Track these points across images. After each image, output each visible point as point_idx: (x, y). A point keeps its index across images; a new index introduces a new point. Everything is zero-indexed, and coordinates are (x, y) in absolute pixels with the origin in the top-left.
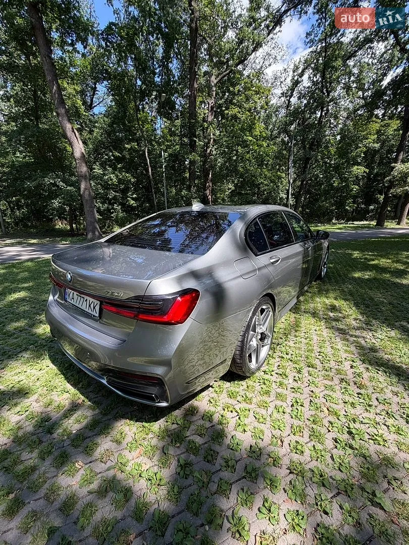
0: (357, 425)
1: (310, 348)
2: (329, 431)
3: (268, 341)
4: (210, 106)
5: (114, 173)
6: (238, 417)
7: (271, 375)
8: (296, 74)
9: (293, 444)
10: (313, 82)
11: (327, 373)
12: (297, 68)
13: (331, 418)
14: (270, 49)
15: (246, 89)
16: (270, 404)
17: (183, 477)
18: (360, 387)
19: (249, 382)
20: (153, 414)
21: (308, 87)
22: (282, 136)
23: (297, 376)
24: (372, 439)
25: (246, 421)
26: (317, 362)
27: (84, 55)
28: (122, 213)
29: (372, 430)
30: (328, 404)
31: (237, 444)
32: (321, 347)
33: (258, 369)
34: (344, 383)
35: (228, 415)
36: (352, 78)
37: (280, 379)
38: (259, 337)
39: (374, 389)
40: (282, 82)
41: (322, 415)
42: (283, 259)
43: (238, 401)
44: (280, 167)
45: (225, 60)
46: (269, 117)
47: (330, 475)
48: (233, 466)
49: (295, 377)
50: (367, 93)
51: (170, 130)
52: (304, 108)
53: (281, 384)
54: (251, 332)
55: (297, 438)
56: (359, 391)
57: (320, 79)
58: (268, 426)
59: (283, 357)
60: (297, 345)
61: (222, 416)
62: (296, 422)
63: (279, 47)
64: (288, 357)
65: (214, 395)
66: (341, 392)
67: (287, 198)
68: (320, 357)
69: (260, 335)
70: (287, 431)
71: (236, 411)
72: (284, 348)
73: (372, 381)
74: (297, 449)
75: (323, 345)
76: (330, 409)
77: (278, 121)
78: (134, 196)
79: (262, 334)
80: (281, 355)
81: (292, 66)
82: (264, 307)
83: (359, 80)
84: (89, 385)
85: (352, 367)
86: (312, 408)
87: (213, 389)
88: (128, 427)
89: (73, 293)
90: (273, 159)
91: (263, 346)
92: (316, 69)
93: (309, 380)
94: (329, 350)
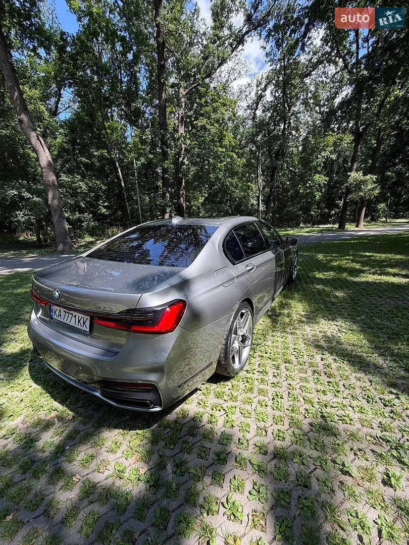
0: (329, 410)
1: (286, 345)
2: (306, 417)
3: (248, 342)
4: (180, 116)
5: (83, 181)
6: (226, 414)
7: (253, 373)
8: (259, 88)
9: (276, 432)
10: (275, 96)
11: (301, 367)
12: (260, 84)
13: (307, 406)
14: (234, 65)
15: (213, 101)
16: (254, 400)
17: (180, 475)
18: (330, 376)
19: (234, 382)
20: (146, 421)
21: (271, 102)
22: (250, 146)
23: (276, 372)
24: (341, 420)
25: (234, 417)
26: (293, 358)
27: (46, 61)
28: (93, 222)
29: (340, 412)
30: (303, 394)
31: (227, 439)
32: (295, 344)
33: (241, 369)
34: (317, 374)
35: (216, 413)
36: (310, 95)
37: (261, 376)
38: (240, 339)
39: (341, 377)
40: (247, 96)
41: (298, 404)
42: (258, 266)
43: (225, 400)
44: (249, 175)
45: (193, 74)
46: (236, 128)
47: (308, 454)
48: (225, 459)
49: (274, 373)
50: (323, 109)
51: (141, 138)
52: (269, 121)
53: (262, 381)
54: (233, 336)
55: (279, 427)
56: (329, 380)
57: (281, 95)
58: (253, 419)
59: (263, 356)
60: (275, 344)
61: (211, 415)
62: (277, 413)
63: (242, 63)
64: (268, 355)
65: (202, 397)
66: (315, 382)
67: (258, 204)
68: (295, 353)
69: (241, 337)
70: (270, 421)
71: (224, 410)
72: (263, 348)
73: (339, 370)
74: (280, 436)
75: (297, 342)
76: (305, 398)
77: (245, 132)
78: (106, 204)
79: (243, 336)
80: (261, 354)
81: (255, 82)
82: (243, 311)
83: (315, 97)
84: (77, 400)
85: (322, 360)
86: (290, 399)
87: (201, 392)
88: (122, 436)
89: (60, 310)
90: (243, 168)
91: (244, 347)
92: (277, 85)
93: (286, 375)
94: (302, 346)
